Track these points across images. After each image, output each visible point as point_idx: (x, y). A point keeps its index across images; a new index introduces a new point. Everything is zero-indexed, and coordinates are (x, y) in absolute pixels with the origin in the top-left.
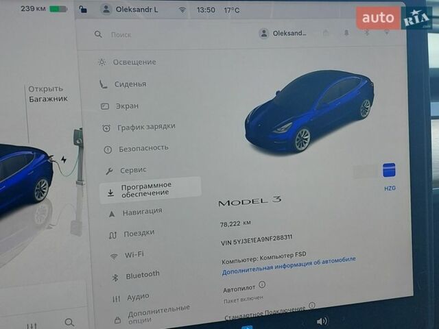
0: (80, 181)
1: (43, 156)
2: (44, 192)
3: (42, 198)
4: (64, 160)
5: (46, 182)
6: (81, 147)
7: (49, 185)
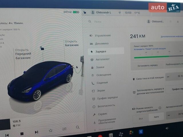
0: (82, 75)
1: (70, 66)
2: (70, 79)
3: (69, 81)
4: (77, 67)
5: (70, 75)
6: (83, 63)
7: (72, 77)
